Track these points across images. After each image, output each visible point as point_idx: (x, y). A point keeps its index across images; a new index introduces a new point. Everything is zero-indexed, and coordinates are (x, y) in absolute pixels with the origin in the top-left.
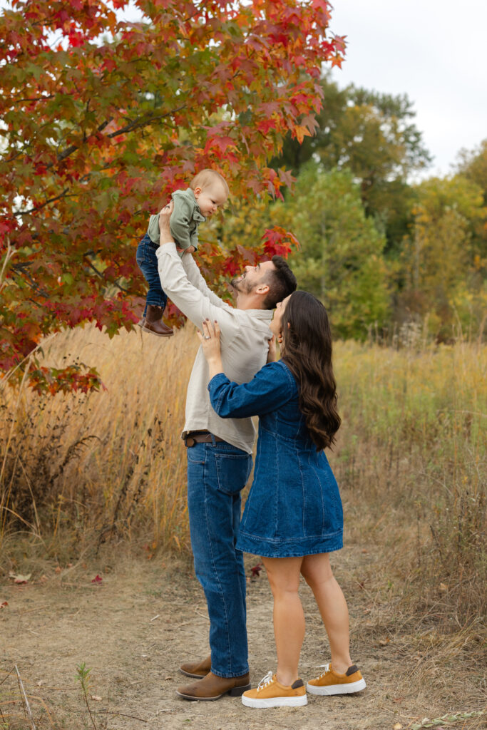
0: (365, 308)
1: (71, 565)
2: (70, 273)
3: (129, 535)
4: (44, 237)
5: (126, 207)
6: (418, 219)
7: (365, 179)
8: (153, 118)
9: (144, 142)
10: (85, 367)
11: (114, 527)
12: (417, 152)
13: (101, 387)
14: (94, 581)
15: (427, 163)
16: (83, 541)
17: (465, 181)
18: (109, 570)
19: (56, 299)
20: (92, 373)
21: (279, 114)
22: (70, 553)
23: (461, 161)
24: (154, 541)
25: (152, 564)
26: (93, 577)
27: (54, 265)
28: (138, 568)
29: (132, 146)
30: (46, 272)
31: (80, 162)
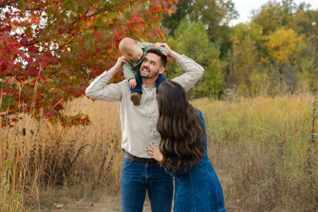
0: (212, 83)
1: (80, 199)
2: (75, 75)
3: (106, 186)
4: (64, 60)
5: (98, 46)
6: (234, 42)
7: (209, 25)
8: (108, 7)
9: (105, 18)
10: (83, 115)
11: (99, 183)
12: (232, 12)
13: (90, 123)
14: (90, 206)
15: (237, 17)
16: (86, 189)
17: (254, 24)
18: (97, 201)
19: (70, 86)
20: (86, 117)
21: (160, 4)
22: (80, 195)
23: (252, 15)
24: (116, 188)
25: (115, 197)
26: (90, 204)
27: (68, 72)
28: (109, 199)
29: (100, 20)
30: (65, 75)
31: (78, 28)
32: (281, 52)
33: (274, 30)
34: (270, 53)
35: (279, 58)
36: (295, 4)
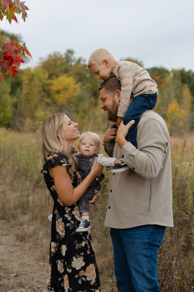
0: (2, 115)
6: (24, 82)
32: (61, 96)
33: (57, 76)
34: (52, 95)
35: (60, 100)
36: (74, 57)
